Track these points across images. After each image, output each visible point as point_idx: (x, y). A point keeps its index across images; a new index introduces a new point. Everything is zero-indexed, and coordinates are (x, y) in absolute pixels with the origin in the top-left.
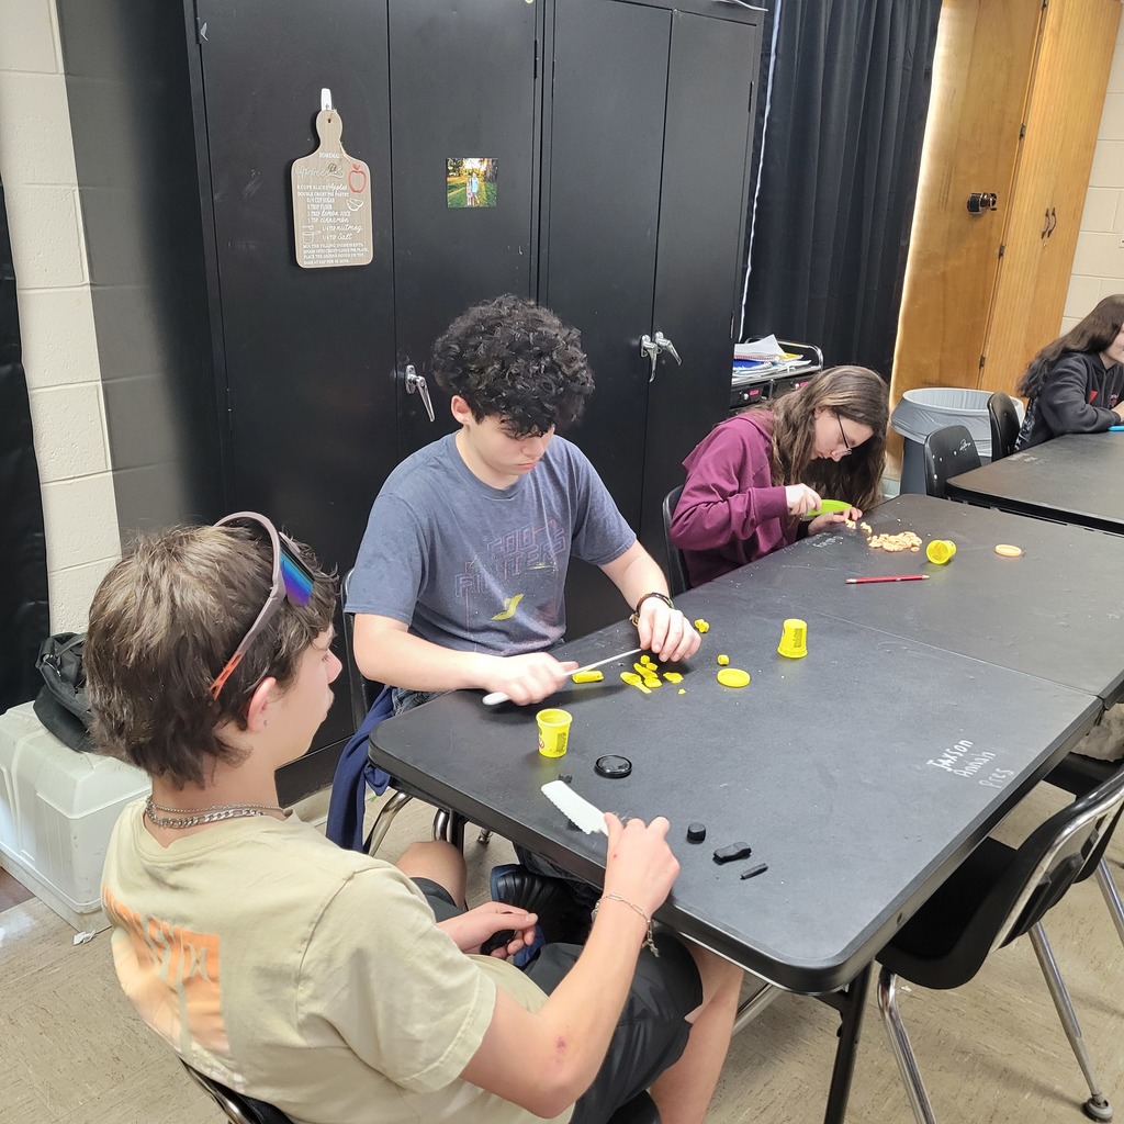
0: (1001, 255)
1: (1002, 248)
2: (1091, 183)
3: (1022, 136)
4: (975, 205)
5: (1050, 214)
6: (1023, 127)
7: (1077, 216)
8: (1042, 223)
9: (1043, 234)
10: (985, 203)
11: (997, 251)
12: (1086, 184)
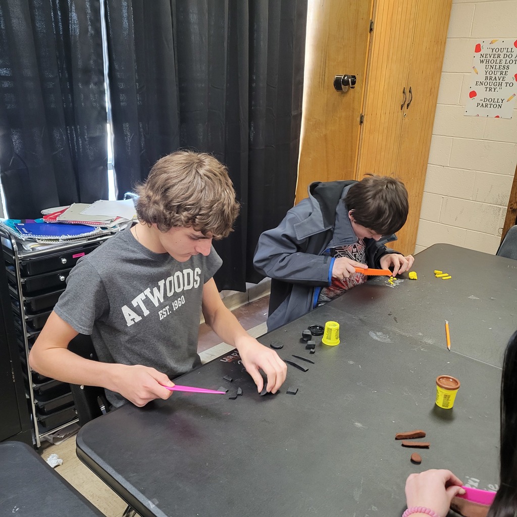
0: (361, 122)
1: (362, 117)
2: (444, 69)
3: (371, 30)
4: (339, 84)
5: (407, 92)
6: (372, 23)
7: (433, 93)
8: (400, 98)
9: (402, 106)
10: (346, 83)
11: (359, 119)
12: (440, 70)
